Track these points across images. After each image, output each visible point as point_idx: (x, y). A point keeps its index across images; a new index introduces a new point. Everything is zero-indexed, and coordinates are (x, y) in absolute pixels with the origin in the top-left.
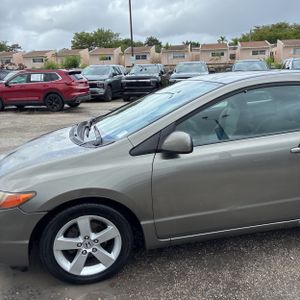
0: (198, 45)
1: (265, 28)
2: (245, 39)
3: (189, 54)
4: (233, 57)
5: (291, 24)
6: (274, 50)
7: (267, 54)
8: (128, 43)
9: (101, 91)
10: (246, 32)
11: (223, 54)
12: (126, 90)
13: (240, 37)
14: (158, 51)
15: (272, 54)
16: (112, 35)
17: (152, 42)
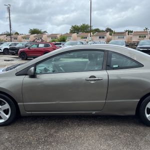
3: (127, 36)
8: (97, 30)
14: (111, 35)
17: (108, 30)
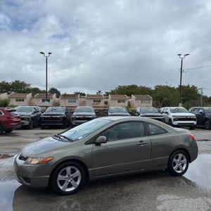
0: (84, 95)
1: (124, 87)
2: (113, 93)
3: (79, 100)
4: (106, 103)
5: (139, 86)
6: (130, 100)
7: (127, 102)
8: (36, 91)
9: (27, 123)
10: (114, 89)
11: (100, 101)
12: (43, 122)
13: (110, 91)
14: (58, 97)
15: (129, 102)
16: (25, 85)
17: (54, 91)
